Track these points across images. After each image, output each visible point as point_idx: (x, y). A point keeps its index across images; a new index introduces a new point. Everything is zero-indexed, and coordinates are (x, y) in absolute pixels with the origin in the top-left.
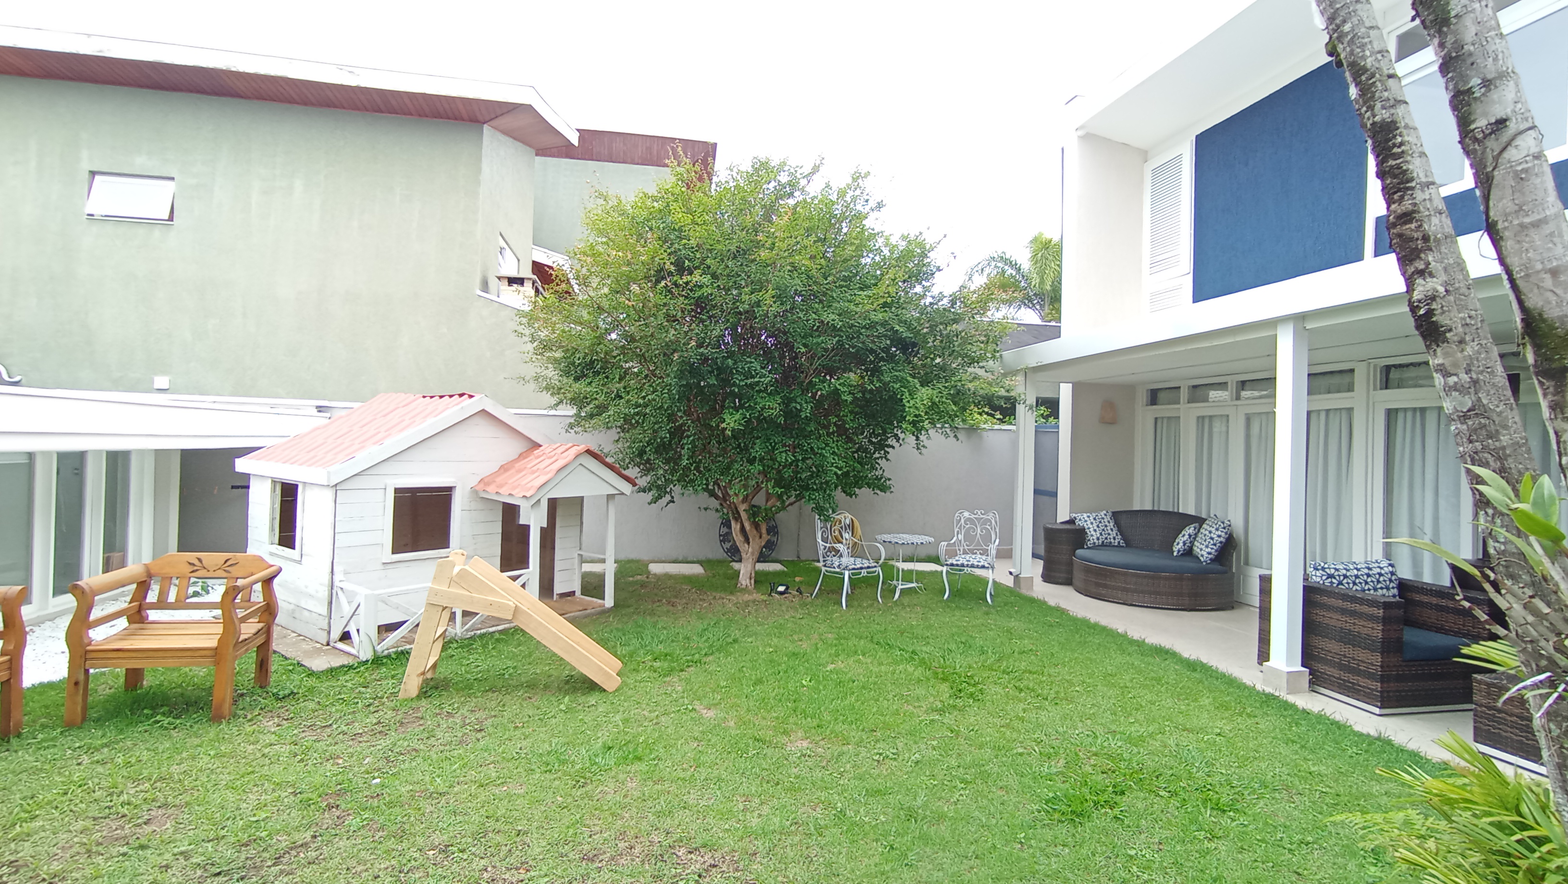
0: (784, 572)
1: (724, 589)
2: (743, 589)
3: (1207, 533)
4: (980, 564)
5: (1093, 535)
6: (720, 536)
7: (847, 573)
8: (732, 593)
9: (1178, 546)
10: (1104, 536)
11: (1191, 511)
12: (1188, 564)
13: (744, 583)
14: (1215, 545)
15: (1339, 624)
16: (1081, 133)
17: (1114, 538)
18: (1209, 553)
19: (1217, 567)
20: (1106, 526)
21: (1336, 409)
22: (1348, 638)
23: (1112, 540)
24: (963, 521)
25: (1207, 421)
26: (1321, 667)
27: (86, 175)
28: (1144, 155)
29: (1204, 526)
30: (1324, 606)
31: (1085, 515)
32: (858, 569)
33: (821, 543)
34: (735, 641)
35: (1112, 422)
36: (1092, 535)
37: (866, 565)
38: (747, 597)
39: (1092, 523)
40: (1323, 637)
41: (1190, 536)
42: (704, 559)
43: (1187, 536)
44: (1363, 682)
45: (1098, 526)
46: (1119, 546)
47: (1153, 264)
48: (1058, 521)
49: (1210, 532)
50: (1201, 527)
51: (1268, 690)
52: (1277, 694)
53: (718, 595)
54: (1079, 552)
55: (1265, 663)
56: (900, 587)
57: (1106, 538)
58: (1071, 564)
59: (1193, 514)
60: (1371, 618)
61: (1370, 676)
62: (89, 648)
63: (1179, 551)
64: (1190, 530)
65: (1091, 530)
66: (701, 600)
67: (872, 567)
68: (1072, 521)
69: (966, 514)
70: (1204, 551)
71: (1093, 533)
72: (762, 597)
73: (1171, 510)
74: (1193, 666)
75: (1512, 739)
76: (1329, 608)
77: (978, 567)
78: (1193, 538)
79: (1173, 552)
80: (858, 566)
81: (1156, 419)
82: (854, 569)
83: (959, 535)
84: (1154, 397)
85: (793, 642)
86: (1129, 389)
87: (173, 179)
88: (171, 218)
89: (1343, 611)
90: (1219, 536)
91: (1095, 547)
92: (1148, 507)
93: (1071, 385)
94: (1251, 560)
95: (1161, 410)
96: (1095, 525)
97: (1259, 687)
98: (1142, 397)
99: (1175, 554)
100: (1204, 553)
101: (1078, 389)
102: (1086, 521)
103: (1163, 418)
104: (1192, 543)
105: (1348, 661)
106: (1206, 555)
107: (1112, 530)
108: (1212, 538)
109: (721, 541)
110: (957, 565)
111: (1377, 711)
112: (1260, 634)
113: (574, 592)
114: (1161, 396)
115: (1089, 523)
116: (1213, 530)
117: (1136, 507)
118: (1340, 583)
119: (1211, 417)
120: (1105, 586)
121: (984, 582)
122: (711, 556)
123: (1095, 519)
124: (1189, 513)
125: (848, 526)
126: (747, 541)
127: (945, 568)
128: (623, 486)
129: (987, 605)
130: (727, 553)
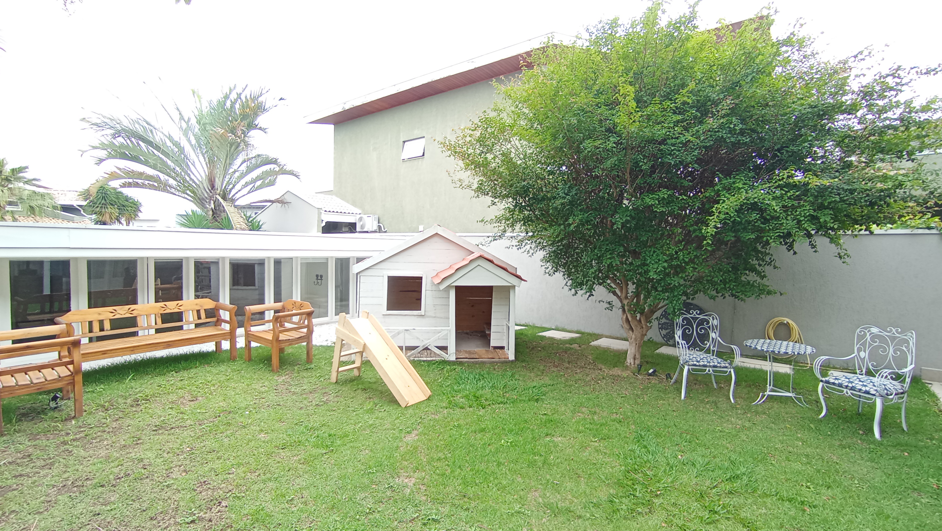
4: (864, 389)
7: (686, 368)
27: (402, 143)
32: (700, 366)
37: (712, 364)
62: (249, 332)
67: (721, 367)
69: (875, 330)
77: (860, 391)
80: (702, 364)
82: (695, 365)
83: (862, 353)
87: (424, 137)
88: (423, 155)
109: (659, 328)
110: (834, 384)
113: (504, 347)
125: (716, 326)
126: (631, 329)
127: (821, 384)
128: (513, 281)
129: (874, 441)
130: (663, 338)
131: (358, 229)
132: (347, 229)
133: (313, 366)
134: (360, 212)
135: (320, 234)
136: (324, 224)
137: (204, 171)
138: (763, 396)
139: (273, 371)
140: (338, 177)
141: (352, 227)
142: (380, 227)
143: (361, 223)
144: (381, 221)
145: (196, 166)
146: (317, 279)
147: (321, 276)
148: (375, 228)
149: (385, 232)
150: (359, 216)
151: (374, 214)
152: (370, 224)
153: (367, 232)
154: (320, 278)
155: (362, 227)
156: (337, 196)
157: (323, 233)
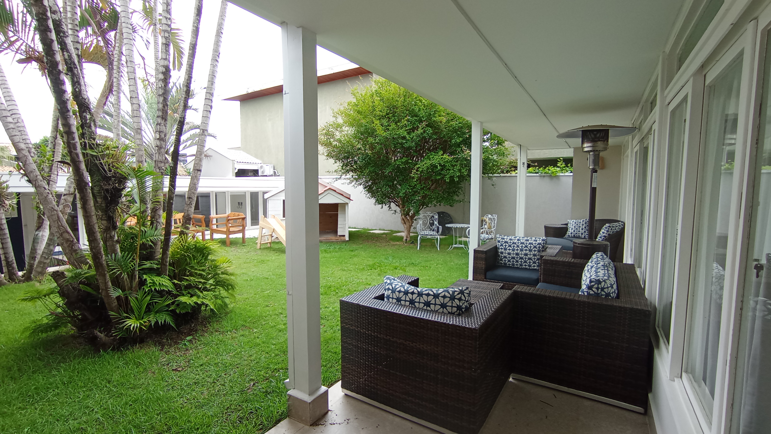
62: (213, 228)
113: (344, 235)
126: (405, 223)
128: (347, 201)
131: (260, 174)
132: (252, 174)
133: (246, 244)
134: (261, 162)
135: (234, 177)
136: (237, 171)
137: (152, 135)
138: (452, 247)
139: (227, 246)
140: (245, 138)
141: (255, 173)
142: (275, 172)
143: (262, 170)
144: (275, 168)
145: (146, 132)
146: (239, 205)
147: (242, 203)
148: (272, 173)
149: (279, 176)
150: (260, 165)
151: (270, 164)
152: (269, 170)
153: (266, 176)
154: (240, 204)
155: (263, 172)
156: (243, 151)
157: (236, 177)
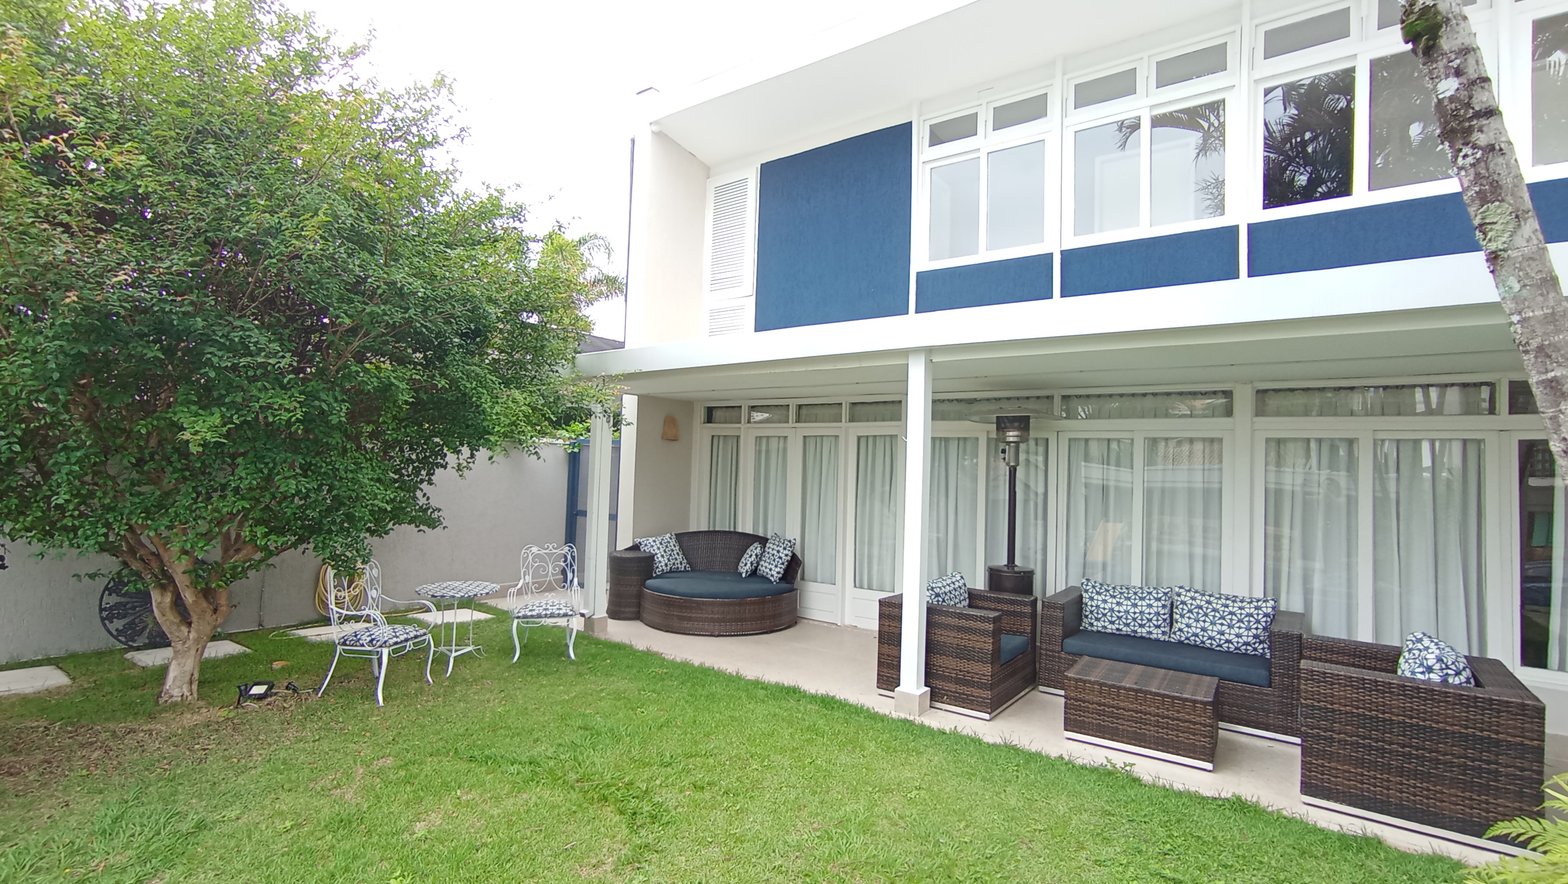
0: (245, 655)
1: (130, 709)
2: (176, 704)
3: (775, 552)
4: (562, 612)
5: (662, 562)
6: (101, 610)
7: (385, 652)
8: (152, 717)
9: (745, 568)
10: (672, 561)
11: (749, 530)
12: (755, 586)
13: (176, 692)
14: (783, 564)
15: (956, 641)
16: (655, 128)
17: (681, 563)
18: (778, 573)
19: (784, 585)
20: (673, 550)
21: (881, 436)
22: (964, 654)
23: (679, 566)
24: (530, 558)
25: (764, 441)
26: (939, 684)
28: (707, 171)
29: (768, 545)
30: (941, 626)
31: (651, 540)
32: (401, 642)
33: (335, 609)
34: (201, 826)
35: (675, 439)
36: (660, 562)
37: (412, 635)
38: (189, 719)
39: (659, 548)
40: (941, 655)
41: (757, 555)
42: (62, 654)
43: (754, 557)
44: (976, 692)
45: (665, 551)
46: (685, 571)
47: (714, 282)
48: (618, 549)
49: (778, 552)
50: (765, 547)
51: (903, 716)
52: (912, 718)
53: (120, 727)
54: (649, 582)
55: (897, 689)
56: (454, 654)
57: (674, 564)
58: (640, 596)
59: (751, 532)
60: (983, 633)
61: (981, 686)
63: (747, 572)
64: (755, 549)
65: (659, 555)
66: (82, 746)
67: (421, 636)
68: (636, 547)
69: (535, 549)
70: (773, 570)
71: (661, 559)
72: (224, 713)
73: (727, 529)
74: (827, 702)
75: (1127, 731)
76: (947, 627)
77: (559, 615)
78: (759, 557)
79: (741, 574)
80: (402, 638)
81: (713, 436)
82: (396, 643)
83: (527, 577)
84: (710, 415)
85: (324, 792)
86: (687, 404)
89: (960, 629)
90: (786, 555)
91: (663, 575)
92: (704, 528)
93: (636, 397)
94: (806, 577)
95: (716, 428)
96: (662, 550)
97: (894, 715)
98: (700, 414)
99: (744, 575)
100: (774, 573)
101: (644, 401)
102: (652, 546)
103: (719, 436)
104: (758, 563)
105: (964, 675)
106: (776, 575)
107: (678, 554)
108: (780, 558)
109: (103, 619)
110: (532, 616)
111: (987, 716)
112: (879, 658)
114: (717, 414)
115: (655, 548)
116: (781, 549)
117: (693, 528)
118: (944, 601)
119: (768, 437)
120: (690, 619)
121: (564, 631)
122: (78, 647)
123: (661, 543)
124: (747, 532)
125: (377, 579)
127: (516, 621)
129: (572, 662)
130: (116, 638)
